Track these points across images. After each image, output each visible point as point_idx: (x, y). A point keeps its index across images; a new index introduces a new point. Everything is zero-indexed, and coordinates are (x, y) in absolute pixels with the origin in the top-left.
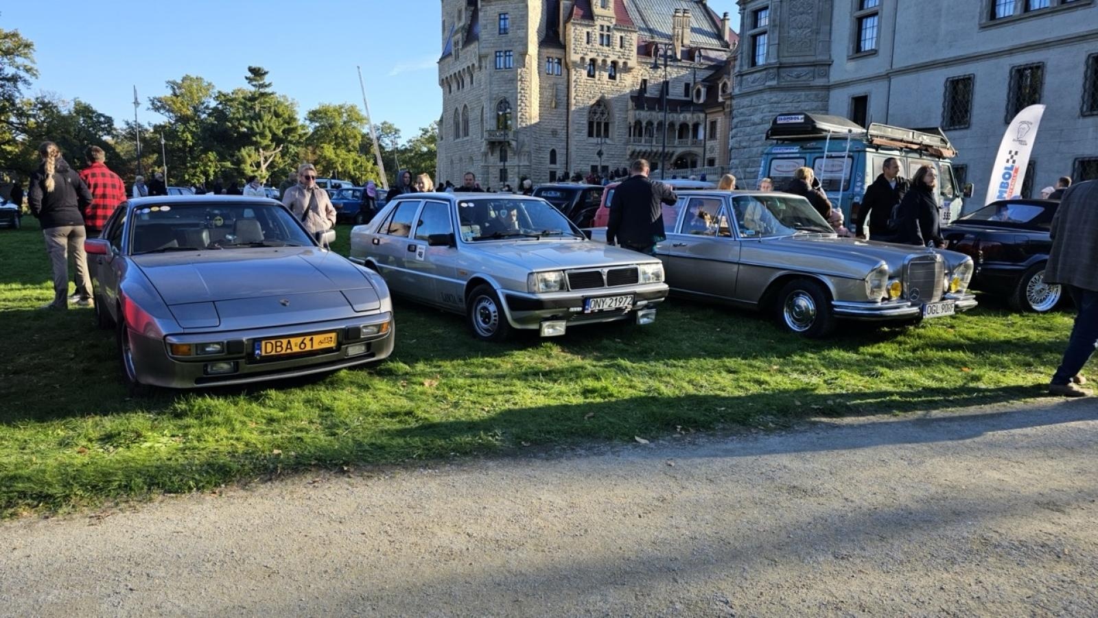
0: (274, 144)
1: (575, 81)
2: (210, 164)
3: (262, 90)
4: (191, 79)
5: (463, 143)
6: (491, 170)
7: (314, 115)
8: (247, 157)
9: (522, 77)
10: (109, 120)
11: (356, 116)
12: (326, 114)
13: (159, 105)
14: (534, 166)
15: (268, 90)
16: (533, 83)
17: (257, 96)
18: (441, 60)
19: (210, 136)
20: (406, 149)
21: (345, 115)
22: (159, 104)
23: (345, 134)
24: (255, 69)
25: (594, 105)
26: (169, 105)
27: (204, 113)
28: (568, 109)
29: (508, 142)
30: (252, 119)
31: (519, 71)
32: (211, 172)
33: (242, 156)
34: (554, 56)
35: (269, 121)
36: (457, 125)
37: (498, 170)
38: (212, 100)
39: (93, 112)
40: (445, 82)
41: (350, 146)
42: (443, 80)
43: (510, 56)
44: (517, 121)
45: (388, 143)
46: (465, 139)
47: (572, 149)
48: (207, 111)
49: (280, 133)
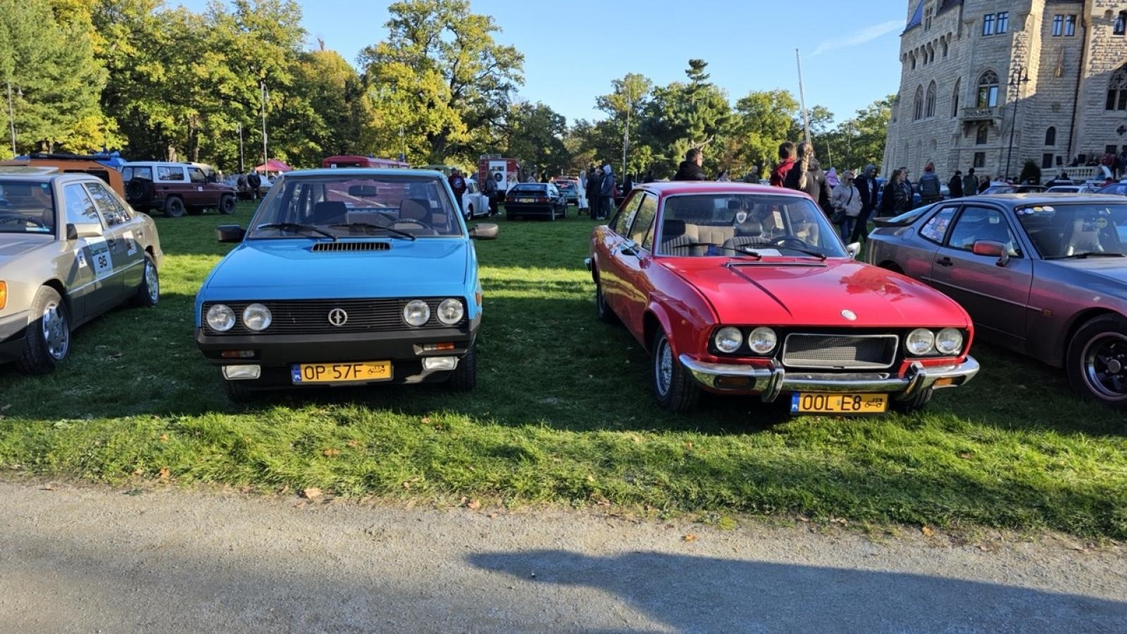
0: (706, 134)
1: (1095, 41)
2: (642, 156)
3: (700, 82)
4: (633, 77)
5: (924, 125)
6: (963, 154)
7: (744, 104)
8: (680, 149)
9: (1019, 42)
10: (563, 120)
11: (788, 102)
12: (756, 102)
13: (603, 104)
14: (1022, 148)
15: (705, 82)
16: (1033, 49)
17: (694, 88)
18: (905, 32)
19: (648, 131)
20: (836, 134)
21: (775, 101)
22: (604, 102)
23: (773, 122)
24: (695, 62)
25: (1119, 69)
26: (612, 103)
27: (641, 108)
28: (1079, 77)
29: (991, 121)
30: (688, 111)
31: (1015, 35)
32: (643, 165)
33: (676, 148)
34: (1066, 12)
35: (704, 113)
36: (918, 105)
37: (973, 154)
38: (649, 96)
39: (551, 113)
40: (908, 58)
41: (777, 134)
42: (905, 55)
43: (1003, 18)
44: (1005, 95)
45: (818, 129)
46: (928, 119)
47: (1081, 125)
48: (644, 107)
49: (712, 124)
